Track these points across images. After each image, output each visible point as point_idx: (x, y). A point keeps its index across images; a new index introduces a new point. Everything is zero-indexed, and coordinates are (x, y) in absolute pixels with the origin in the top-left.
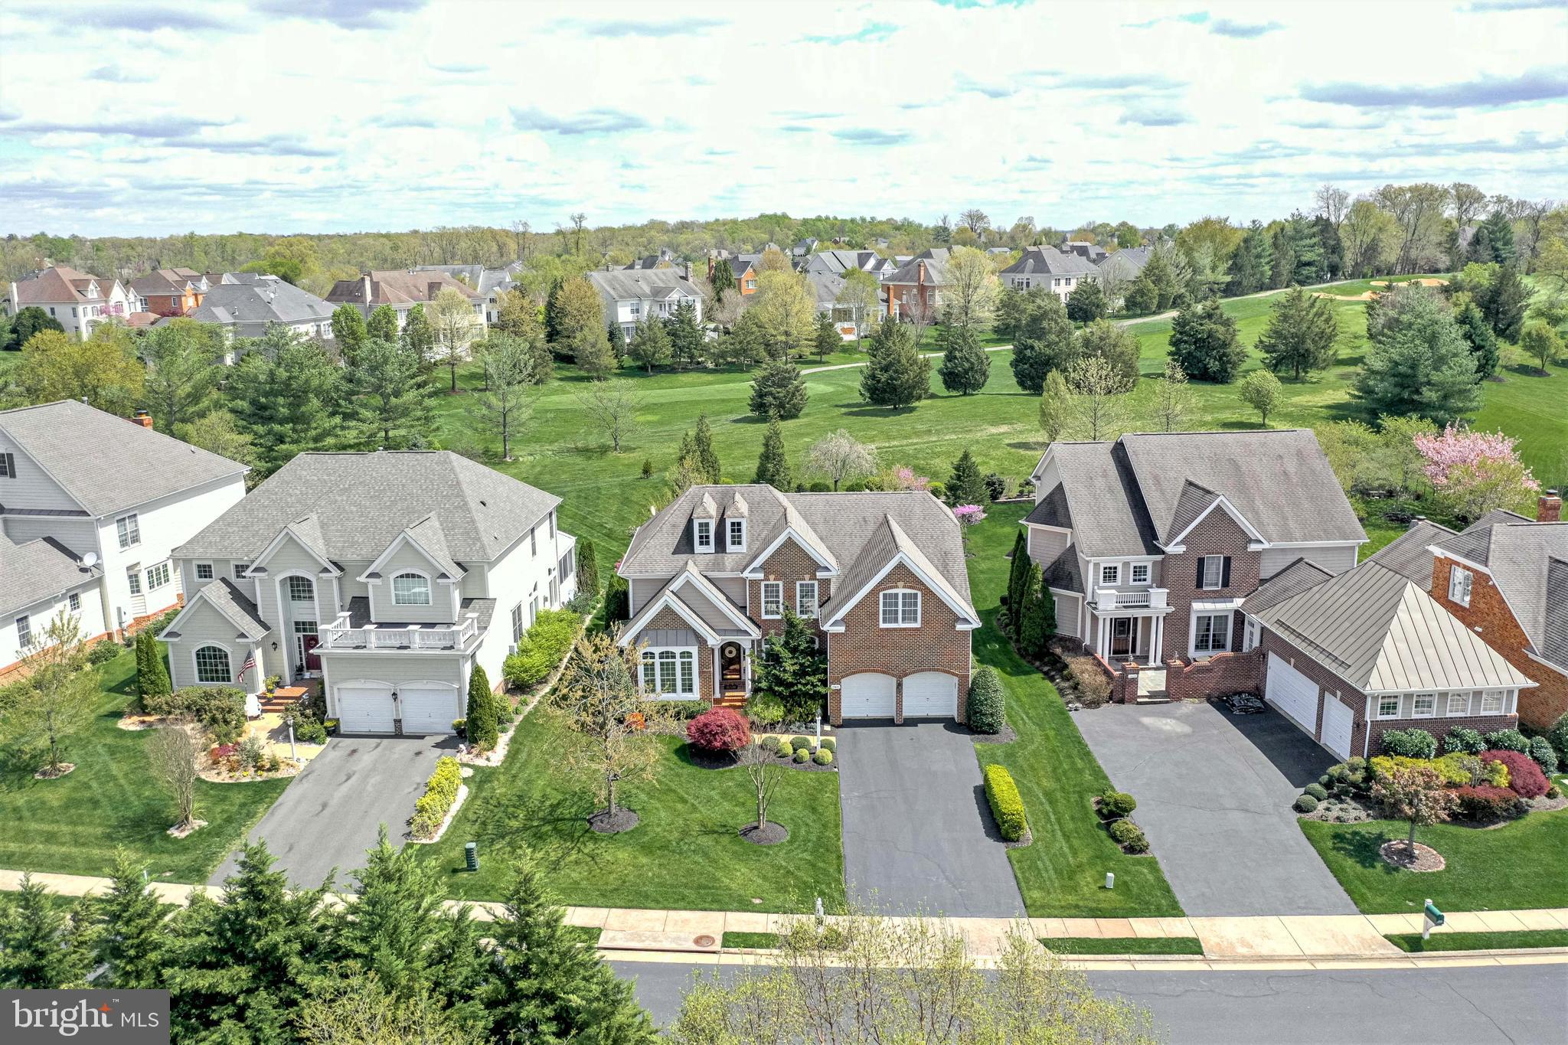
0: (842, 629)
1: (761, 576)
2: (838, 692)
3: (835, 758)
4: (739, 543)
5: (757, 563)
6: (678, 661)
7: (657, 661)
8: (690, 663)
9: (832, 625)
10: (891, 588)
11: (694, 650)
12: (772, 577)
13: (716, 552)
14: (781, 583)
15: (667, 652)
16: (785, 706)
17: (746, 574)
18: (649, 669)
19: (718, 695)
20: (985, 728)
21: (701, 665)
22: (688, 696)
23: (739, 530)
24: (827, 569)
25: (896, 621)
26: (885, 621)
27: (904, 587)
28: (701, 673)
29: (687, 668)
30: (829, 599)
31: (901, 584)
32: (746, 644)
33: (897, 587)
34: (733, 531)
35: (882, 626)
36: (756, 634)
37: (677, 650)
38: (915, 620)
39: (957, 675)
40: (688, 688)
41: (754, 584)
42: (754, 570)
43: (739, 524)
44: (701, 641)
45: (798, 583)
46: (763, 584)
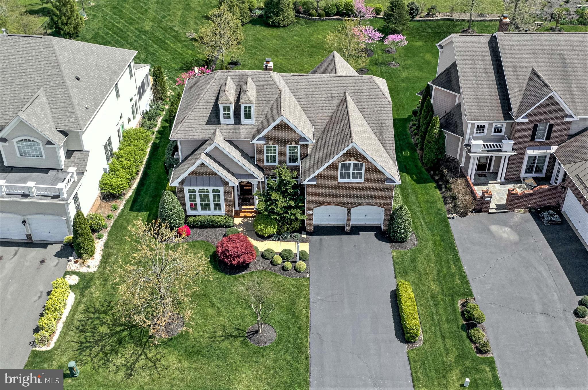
0: (314, 183)
1: (263, 142)
2: (312, 215)
3: (308, 265)
4: (250, 118)
5: (262, 135)
6: (211, 194)
7: (198, 194)
8: (218, 195)
9: (308, 181)
10: (346, 161)
11: (221, 189)
12: (270, 143)
13: (235, 123)
14: (277, 146)
15: (203, 189)
16: (278, 224)
17: (254, 142)
18: (193, 198)
19: (237, 208)
20: (399, 240)
21: (225, 195)
22: (218, 212)
23: (250, 111)
24: (306, 140)
25: (349, 177)
26: (341, 178)
27: (354, 160)
28: (226, 200)
29: (217, 198)
30: (307, 155)
31: (352, 159)
32: (254, 182)
33: (350, 160)
34: (245, 111)
35: (340, 180)
36: (260, 176)
37: (210, 189)
38: (361, 178)
39: (384, 208)
40: (218, 207)
41: (260, 146)
42: (258, 140)
43: (249, 107)
44: (224, 183)
45: (288, 146)
46: (265, 146)
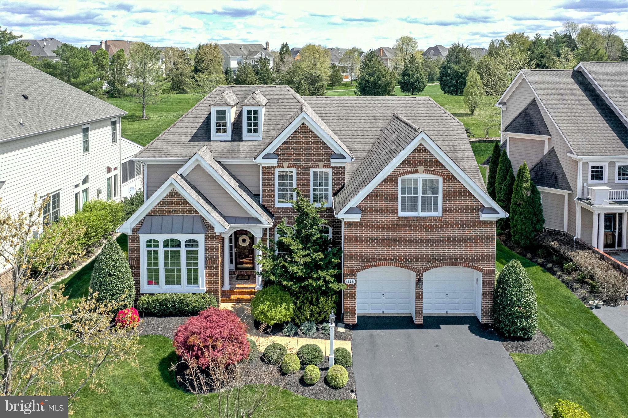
0: (357, 217)
1: (274, 162)
2: (353, 287)
3: (351, 377)
4: (256, 131)
5: (271, 149)
6: (183, 250)
7: (161, 250)
8: (196, 253)
9: (346, 213)
10: (411, 172)
11: (201, 238)
12: (286, 164)
13: (233, 140)
14: (294, 170)
15: (172, 240)
16: (295, 304)
17: (259, 160)
18: (153, 258)
19: (227, 287)
20: (520, 334)
21: (208, 253)
22: (193, 288)
23: (256, 119)
24: (341, 156)
25: (416, 210)
26: (403, 209)
27: (425, 172)
28: (208, 263)
29: (192, 257)
30: (343, 187)
31: (421, 169)
32: (258, 234)
33: (417, 172)
34: (249, 119)
35: (401, 214)
36: (267, 221)
37: (183, 238)
38: (436, 209)
39: (481, 270)
40: (193, 279)
41: (268, 171)
42: (267, 157)
43: (256, 112)
44: (208, 228)
45: (312, 171)
46: (277, 170)
